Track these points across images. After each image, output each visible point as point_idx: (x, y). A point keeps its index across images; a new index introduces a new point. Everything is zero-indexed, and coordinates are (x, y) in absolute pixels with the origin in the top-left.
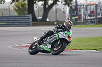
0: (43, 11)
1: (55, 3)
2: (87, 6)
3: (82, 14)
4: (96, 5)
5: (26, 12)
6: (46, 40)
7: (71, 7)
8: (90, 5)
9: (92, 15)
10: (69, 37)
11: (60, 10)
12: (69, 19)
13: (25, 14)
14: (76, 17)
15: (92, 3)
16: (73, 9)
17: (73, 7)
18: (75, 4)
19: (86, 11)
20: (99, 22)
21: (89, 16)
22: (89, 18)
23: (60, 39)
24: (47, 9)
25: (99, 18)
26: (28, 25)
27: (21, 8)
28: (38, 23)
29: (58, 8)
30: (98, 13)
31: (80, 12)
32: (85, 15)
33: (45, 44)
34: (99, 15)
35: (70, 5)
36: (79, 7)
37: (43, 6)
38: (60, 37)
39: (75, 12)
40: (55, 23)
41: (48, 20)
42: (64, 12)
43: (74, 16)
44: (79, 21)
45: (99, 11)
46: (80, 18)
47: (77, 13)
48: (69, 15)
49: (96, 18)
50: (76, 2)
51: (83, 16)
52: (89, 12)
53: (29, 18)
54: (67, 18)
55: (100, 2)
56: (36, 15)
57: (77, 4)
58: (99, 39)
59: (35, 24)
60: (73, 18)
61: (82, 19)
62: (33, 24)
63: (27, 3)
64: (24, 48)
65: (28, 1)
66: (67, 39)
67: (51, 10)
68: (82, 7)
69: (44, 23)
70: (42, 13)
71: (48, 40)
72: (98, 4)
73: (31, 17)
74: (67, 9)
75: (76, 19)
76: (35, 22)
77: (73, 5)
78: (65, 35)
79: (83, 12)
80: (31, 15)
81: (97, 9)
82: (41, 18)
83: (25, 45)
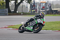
0: (14, 6)
1: (21, 2)
2: (40, 3)
3: (38, 8)
4: (46, 3)
5: (5, 7)
6: (29, 24)
7: (31, 4)
8: (42, 3)
9: (44, 9)
10: (44, 22)
11: (25, 6)
12: (30, 11)
13: (4, 8)
14: (34, 10)
15: (44, 2)
16: (32, 6)
17: (32, 4)
18: (33, 2)
19: (40, 7)
20: (47, 13)
21: (42, 9)
22: (42, 11)
23: (38, 23)
24: (17, 6)
25: (47, 11)
26: (6, 15)
27: (1, 5)
28: (12, 13)
29: (24, 5)
30: (47, 8)
31: (36, 7)
32: (39, 9)
33: (29, 26)
34: (47, 9)
35: (31, 3)
36: (35, 4)
37: (14, 4)
38: (38, 22)
39: (34, 7)
40: (22, 14)
41: (17, 12)
42: (27, 7)
43: (33, 10)
44: (36, 13)
45: (47, 6)
46: (36, 11)
47: (34, 8)
48: (30, 9)
49: (46, 10)
50: (34, 1)
51: (38, 9)
52: (42, 7)
53: (6, 11)
54: (29, 11)
55: (48, 1)
56: (11, 9)
57: (34, 2)
58: (48, 23)
59: (10, 14)
60: (32, 11)
61: (38, 12)
62: (8, 14)
63: (5, 2)
64: (3, 29)
65: (6, 0)
66: (43, 23)
67: (19, 6)
68: (38, 4)
69: (15, 14)
70: (14, 8)
71: (30, 24)
72: (47, 2)
73: (7, 10)
74: (29, 6)
75: (34, 12)
76: (10, 13)
77: (32, 3)
78: (41, 21)
79: (38, 7)
80: (7, 9)
81: (46, 5)
82: (13, 11)
83: (4, 27)
